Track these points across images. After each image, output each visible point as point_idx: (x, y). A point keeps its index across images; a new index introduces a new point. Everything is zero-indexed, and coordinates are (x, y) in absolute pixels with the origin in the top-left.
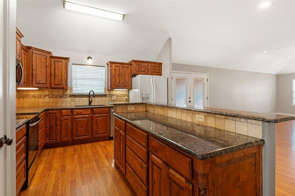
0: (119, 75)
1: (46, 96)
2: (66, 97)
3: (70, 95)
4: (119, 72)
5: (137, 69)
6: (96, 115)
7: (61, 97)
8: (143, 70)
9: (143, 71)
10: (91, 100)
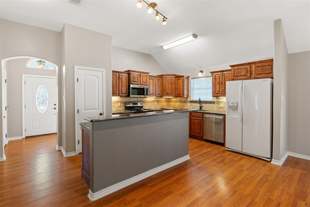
0: (219, 83)
1: (178, 101)
2: (187, 103)
3: (190, 101)
4: (219, 80)
5: (235, 74)
6: (194, 118)
7: (185, 102)
8: (243, 74)
9: (243, 76)
10: (201, 106)
